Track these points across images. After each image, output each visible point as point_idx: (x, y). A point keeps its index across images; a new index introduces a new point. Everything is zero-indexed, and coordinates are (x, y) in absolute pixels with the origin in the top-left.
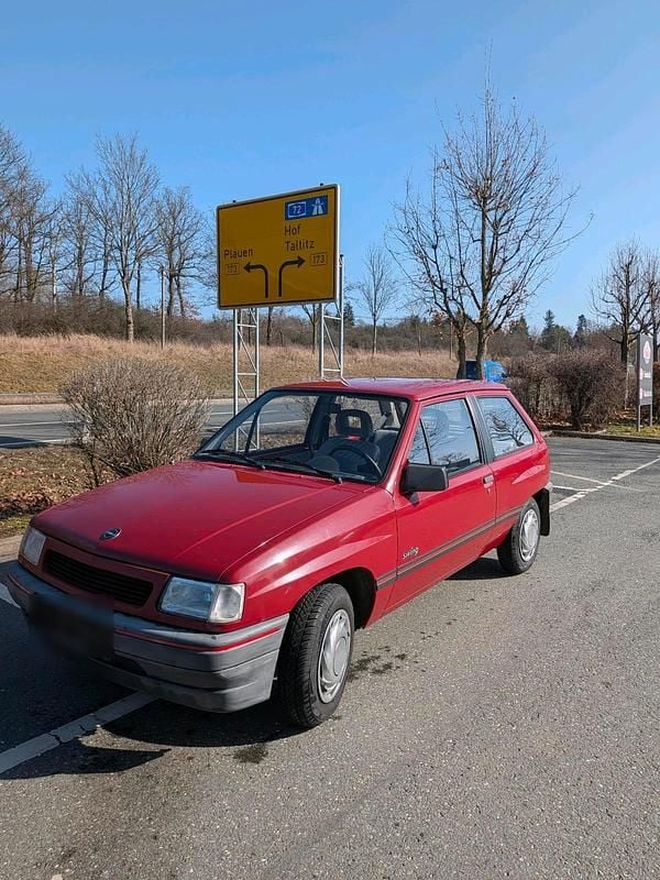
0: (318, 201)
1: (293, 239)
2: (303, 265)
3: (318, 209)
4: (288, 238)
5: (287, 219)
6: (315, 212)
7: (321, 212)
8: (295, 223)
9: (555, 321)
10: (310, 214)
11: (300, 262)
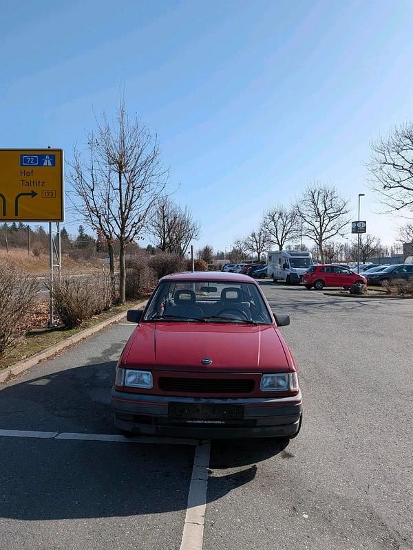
0: (47, 157)
1: (27, 179)
2: (36, 196)
3: (48, 162)
4: (23, 177)
5: (22, 165)
6: (45, 164)
7: (50, 164)
8: (29, 169)
9: (85, 232)
10: (41, 164)
11: (33, 194)
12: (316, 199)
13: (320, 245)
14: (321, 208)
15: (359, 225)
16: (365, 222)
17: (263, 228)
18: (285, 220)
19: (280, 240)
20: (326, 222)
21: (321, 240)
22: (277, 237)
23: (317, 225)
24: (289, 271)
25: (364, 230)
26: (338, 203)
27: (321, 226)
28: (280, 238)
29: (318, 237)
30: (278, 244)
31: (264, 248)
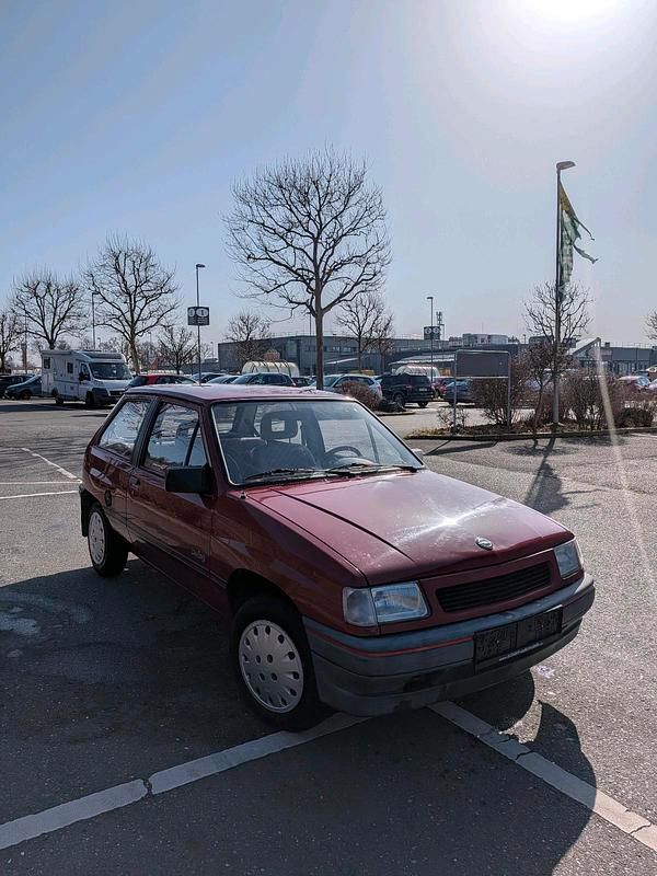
12: (122, 265)
13: (132, 341)
14: (130, 280)
15: (199, 313)
16: (208, 309)
17: (16, 309)
18: (55, 297)
19: (49, 331)
20: (141, 304)
21: (133, 334)
22: (44, 327)
23: (125, 308)
24: (90, 385)
25: (206, 321)
26: (156, 276)
27: (132, 311)
28: (48, 327)
29: (128, 328)
30: (47, 338)
31: (12, 345)
